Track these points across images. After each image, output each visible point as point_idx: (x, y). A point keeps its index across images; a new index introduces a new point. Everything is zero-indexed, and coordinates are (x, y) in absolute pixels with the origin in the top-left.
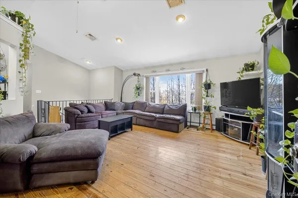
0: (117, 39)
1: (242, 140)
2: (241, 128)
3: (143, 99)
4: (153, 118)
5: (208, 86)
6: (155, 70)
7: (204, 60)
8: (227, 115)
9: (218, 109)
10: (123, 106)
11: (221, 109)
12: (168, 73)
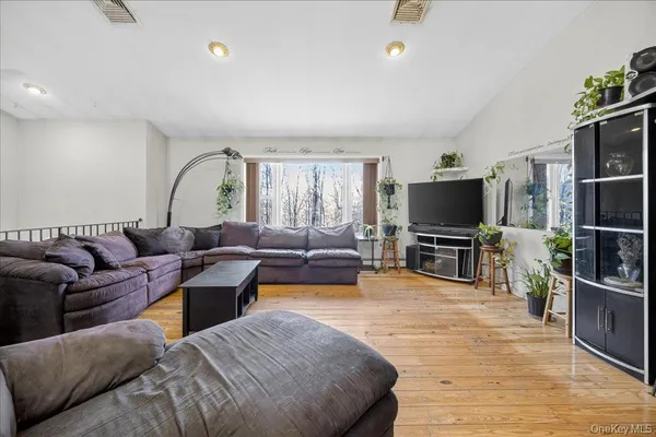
0: (212, 46)
1: (459, 276)
2: (457, 258)
3: (239, 216)
4: (299, 261)
5: (390, 189)
6: (273, 146)
7: (380, 139)
8: (420, 239)
9: (405, 229)
10: (189, 238)
11: (410, 229)
12: (307, 156)
